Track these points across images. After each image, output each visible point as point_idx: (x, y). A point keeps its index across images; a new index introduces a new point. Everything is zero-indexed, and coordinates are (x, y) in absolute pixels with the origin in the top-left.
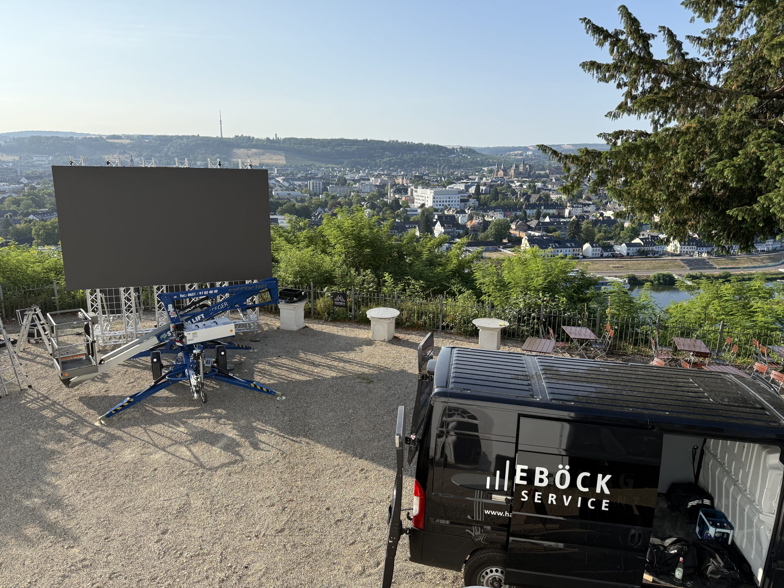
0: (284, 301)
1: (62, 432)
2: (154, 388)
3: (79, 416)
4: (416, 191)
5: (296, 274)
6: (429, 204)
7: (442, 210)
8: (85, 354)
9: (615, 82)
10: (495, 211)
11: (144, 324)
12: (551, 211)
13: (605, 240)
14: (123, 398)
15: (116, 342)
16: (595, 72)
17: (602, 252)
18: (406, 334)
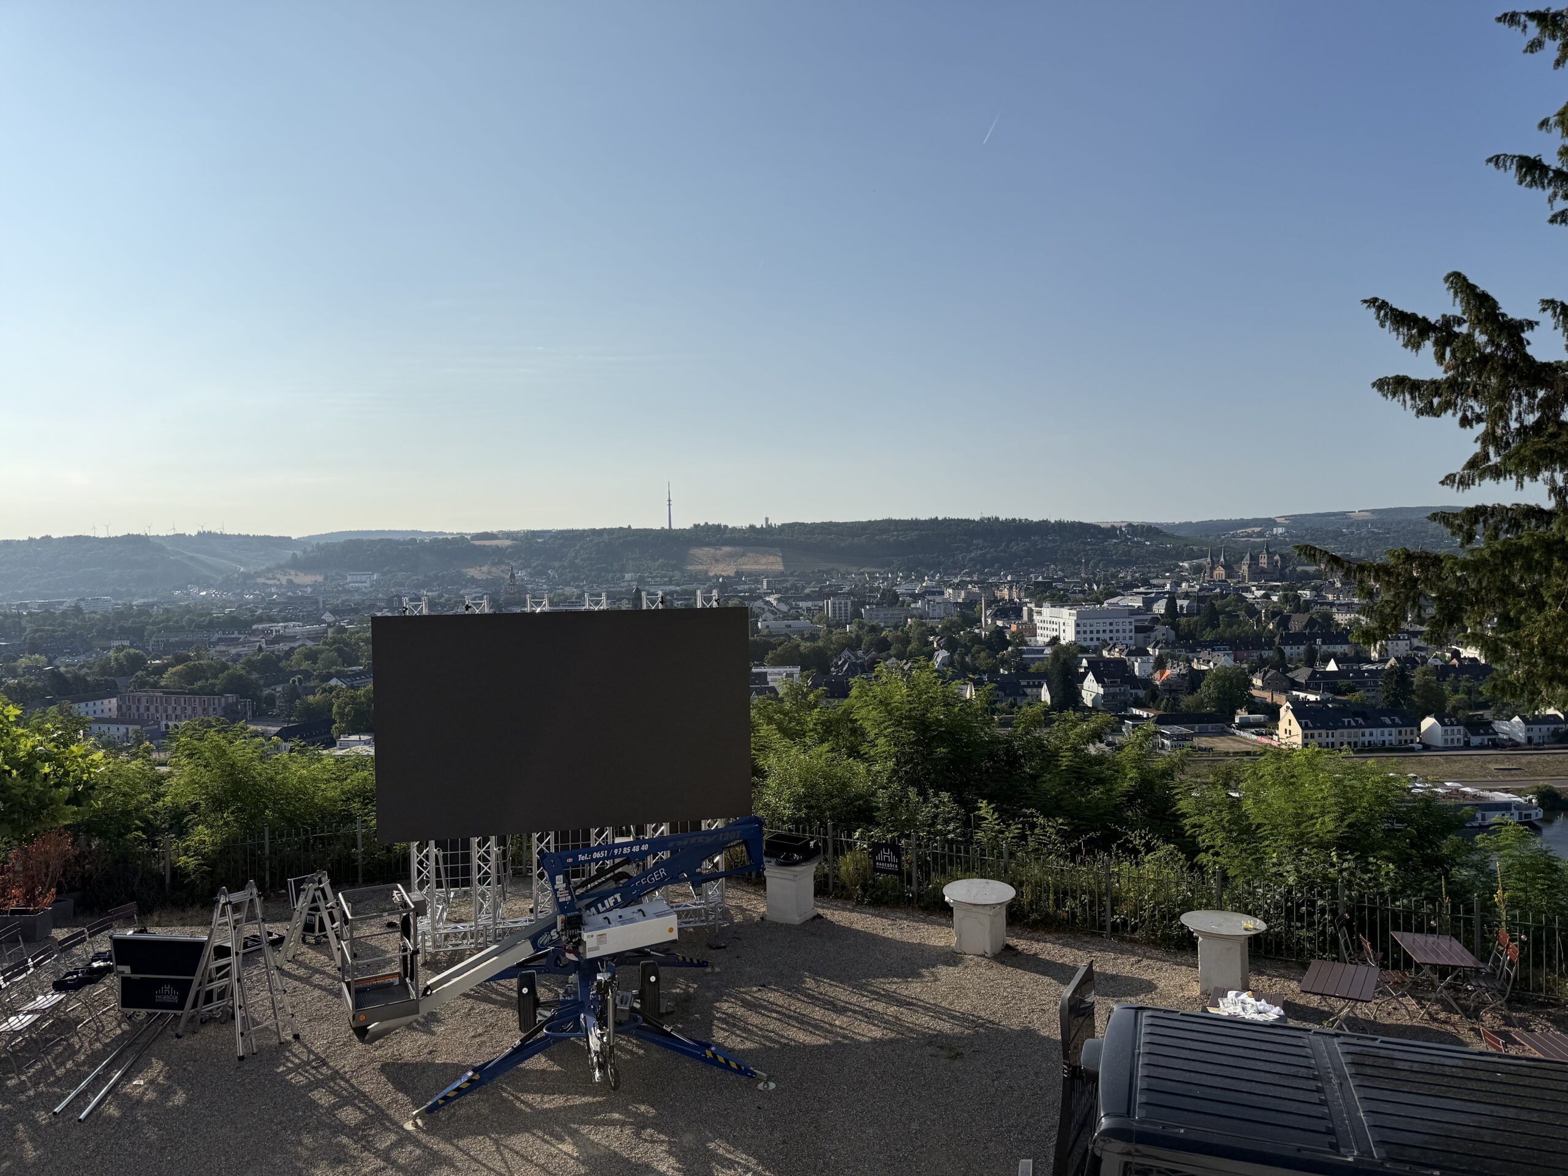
0: (774, 861)
1: (345, 1140)
2: (521, 1052)
3: (377, 1106)
4: (1039, 613)
5: (798, 801)
6: (1068, 636)
7: (1097, 650)
8: (399, 973)
9: (1454, 415)
10: (1213, 650)
11: (510, 905)
12: (1340, 649)
13: (1471, 709)
14: (460, 1069)
15: (457, 945)
16: (1408, 397)
17: (1466, 735)
18: (1032, 939)
